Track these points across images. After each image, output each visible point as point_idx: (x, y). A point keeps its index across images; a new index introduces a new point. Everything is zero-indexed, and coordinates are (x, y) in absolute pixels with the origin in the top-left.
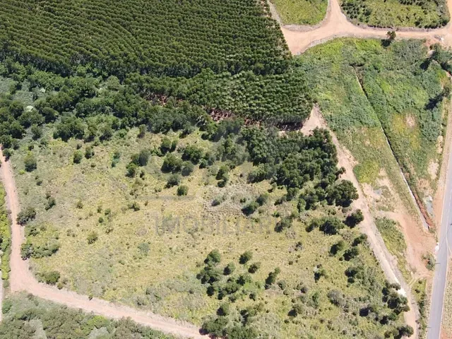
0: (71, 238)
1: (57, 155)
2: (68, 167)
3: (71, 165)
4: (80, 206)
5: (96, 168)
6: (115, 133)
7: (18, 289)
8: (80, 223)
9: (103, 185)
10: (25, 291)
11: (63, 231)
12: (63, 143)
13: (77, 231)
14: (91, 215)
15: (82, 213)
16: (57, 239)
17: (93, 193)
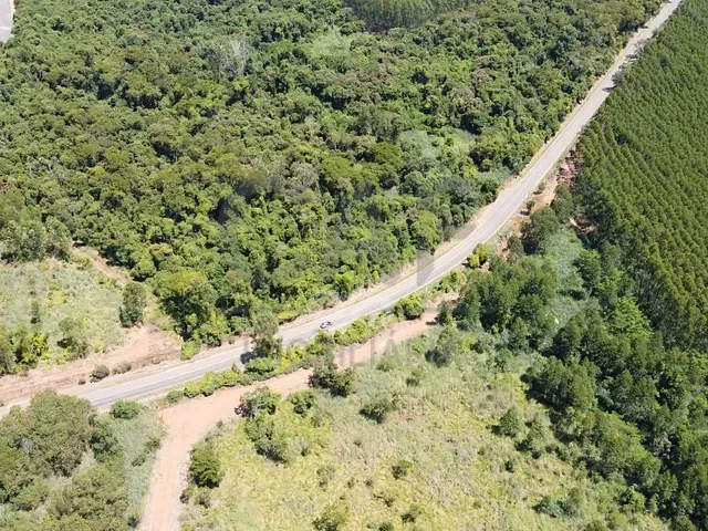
0: (314, 482)
1: (489, 393)
2: (475, 421)
3: (483, 425)
4: (398, 472)
5: (506, 475)
6: (617, 483)
7: (167, 421)
8: (360, 488)
9: (477, 505)
10: (164, 434)
11: (326, 459)
12: (523, 397)
13: (337, 486)
14: (388, 503)
15: (384, 483)
16: (303, 454)
17: (446, 490)
